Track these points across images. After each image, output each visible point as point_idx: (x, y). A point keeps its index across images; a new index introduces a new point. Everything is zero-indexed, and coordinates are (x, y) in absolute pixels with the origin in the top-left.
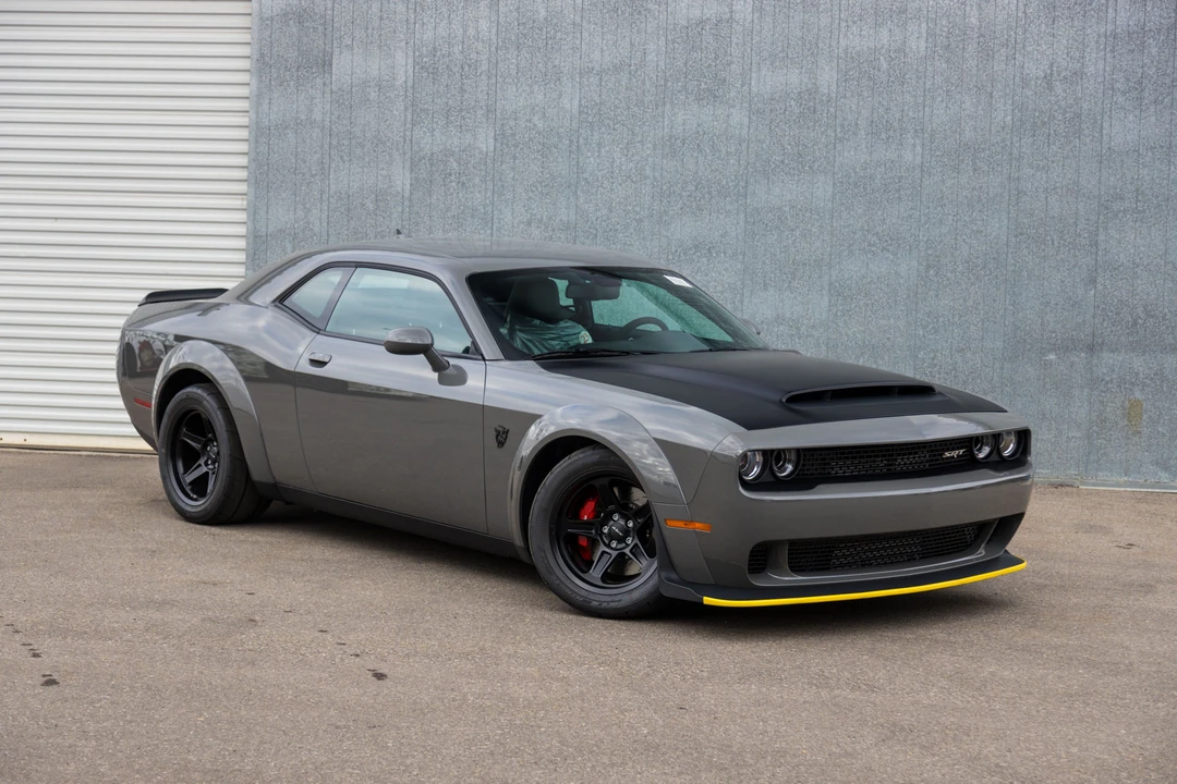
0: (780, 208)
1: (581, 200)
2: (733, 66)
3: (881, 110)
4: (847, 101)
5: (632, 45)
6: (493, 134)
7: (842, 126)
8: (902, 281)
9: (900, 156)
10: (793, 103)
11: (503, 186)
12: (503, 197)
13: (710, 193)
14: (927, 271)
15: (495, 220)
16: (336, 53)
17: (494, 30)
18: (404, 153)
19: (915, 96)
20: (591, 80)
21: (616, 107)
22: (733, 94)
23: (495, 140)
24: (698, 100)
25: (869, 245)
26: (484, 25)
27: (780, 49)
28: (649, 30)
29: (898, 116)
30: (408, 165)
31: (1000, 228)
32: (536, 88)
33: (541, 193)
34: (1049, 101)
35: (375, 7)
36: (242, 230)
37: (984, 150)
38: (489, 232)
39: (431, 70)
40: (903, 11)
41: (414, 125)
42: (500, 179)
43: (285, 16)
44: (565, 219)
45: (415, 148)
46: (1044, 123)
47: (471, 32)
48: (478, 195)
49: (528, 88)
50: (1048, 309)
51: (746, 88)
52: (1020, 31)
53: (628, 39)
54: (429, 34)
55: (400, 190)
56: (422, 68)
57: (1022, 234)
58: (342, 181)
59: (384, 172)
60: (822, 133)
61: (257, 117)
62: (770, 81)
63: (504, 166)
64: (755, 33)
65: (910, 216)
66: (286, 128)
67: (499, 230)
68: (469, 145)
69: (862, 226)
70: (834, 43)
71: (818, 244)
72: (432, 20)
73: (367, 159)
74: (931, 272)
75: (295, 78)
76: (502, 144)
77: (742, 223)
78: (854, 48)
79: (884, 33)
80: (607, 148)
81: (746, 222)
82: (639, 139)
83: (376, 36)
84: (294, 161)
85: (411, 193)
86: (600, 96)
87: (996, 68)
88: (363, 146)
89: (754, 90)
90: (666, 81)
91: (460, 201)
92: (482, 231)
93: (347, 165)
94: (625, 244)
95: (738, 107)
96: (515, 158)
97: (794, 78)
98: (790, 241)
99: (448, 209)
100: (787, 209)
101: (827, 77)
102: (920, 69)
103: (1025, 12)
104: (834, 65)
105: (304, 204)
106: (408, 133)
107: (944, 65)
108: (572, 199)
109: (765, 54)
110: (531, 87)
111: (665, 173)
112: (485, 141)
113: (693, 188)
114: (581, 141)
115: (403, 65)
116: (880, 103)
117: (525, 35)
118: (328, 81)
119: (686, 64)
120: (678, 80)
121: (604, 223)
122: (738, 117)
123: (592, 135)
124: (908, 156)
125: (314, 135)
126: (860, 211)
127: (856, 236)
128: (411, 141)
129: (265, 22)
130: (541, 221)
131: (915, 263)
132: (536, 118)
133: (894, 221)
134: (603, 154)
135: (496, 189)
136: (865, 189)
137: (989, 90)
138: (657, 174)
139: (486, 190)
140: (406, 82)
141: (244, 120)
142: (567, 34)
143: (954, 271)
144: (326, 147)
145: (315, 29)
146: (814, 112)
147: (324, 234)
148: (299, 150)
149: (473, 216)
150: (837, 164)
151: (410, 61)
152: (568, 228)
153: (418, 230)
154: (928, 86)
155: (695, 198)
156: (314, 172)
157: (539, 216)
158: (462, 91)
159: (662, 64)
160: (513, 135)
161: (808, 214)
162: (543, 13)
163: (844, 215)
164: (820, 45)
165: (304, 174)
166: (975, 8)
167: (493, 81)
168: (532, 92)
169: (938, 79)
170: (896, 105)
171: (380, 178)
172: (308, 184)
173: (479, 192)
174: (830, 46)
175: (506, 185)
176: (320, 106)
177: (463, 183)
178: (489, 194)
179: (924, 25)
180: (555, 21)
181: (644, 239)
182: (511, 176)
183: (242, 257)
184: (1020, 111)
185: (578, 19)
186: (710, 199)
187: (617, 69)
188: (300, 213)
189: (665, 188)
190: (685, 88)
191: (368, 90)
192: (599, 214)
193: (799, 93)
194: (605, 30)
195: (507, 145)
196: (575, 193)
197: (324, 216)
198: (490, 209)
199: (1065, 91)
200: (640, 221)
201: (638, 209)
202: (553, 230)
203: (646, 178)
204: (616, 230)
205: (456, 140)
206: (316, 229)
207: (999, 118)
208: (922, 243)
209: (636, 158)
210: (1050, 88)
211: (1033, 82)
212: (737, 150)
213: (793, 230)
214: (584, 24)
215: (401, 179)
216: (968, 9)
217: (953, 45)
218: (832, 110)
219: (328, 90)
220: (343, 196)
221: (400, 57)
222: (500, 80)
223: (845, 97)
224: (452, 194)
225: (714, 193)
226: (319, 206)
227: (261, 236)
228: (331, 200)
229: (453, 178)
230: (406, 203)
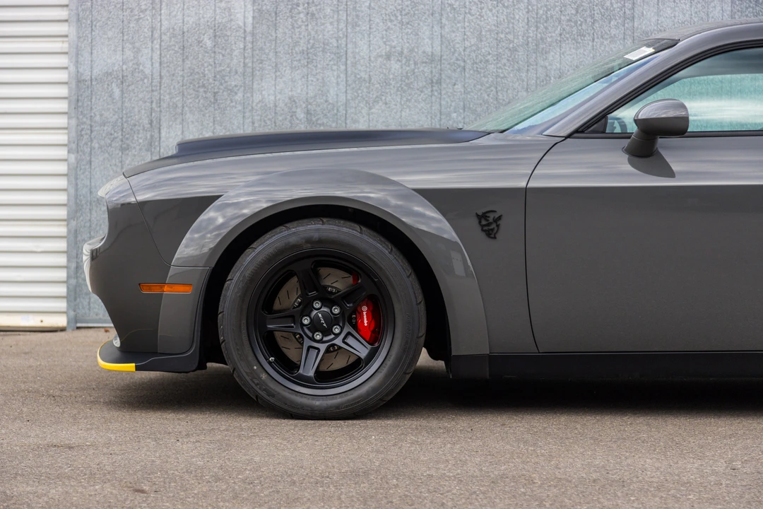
1: (447, 30)
11: (357, 16)
12: (358, 29)
13: (592, 16)
15: (350, 54)
33: (401, 22)
36: (64, 76)
38: (343, 68)
42: (354, 8)
44: (429, 50)
48: (330, 27)
55: (241, 24)
58: (175, 16)
59: (223, 5)
67: (354, 64)
85: (254, 28)
91: (309, 34)
92: (335, 67)
94: (497, 76)
99: (296, 43)
105: (133, 43)
108: (436, 28)
113: (574, 12)
121: (473, 55)
130: (401, 53)
135: (350, 20)
139: (338, 21)
147: (156, 75)
149: (324, 51)
152: (432, 61)
153: (262, 69)
155: (576, 22)
156: (143, 7)
157: (399, 49)
165: (132, 10)
171: (218, 11)
172: (138, 20)
173: (331, 23)
175: (361, 14)
177: (313, 15)
178: (342, 25)
181: (519, 70)
183: (63, 106)
186: (593, 23)
188: (129, 54)
189: (541, 12)
192: (467, 44)
196: (440, 22)
197: (156, 56)
198: (343, 42)
200: (514, 50)
201: (510, 37)
202: (416, 64)
204: (487, 61)
206: (147, 71)
215: (243, 12)
220: (177, 32)
224: (300, 27)
225: (597, 17)
226: (150, 44)
227: (85, 81)
228: (164, 37)
229: (300, 9)
230: (249, 38)
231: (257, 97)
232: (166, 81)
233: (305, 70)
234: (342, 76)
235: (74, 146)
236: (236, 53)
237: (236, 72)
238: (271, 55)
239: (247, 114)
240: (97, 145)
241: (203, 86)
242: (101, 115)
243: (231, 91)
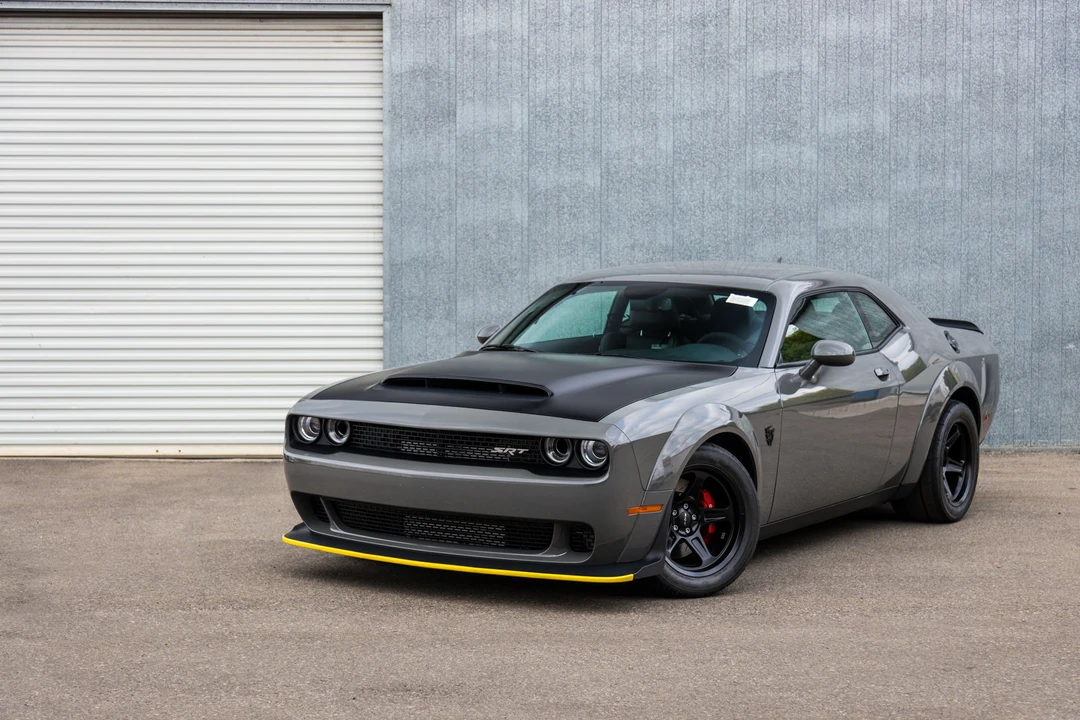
0: (846, 230)
1: (677, 227)
2: (804, 111)
3: (927, 146)
4: (898, 139)
5: (717, 94)
6: (599, 172)
7: (896, 160)
8: (948, 288)
9: (944, 184)
10: (854, 141)
11: (609, 216)
12: (609, 226)
13: (786, 218)
14: (968, 279)
15: (603, 246)
16: (460, 103)
17: (598, 84)
18: (522, 190)
19: (954, 134)
20: (683, 124)
21: (705, 147)
22: (803, 135)
23: (602, 177)
24: (775, 140)
25: (921, 258)
26: (589, 79)
27: (842, 96)
28: (732, 82)
29: (940, 151)
30: (526, 198)
31: (1026, 242)
32: (636, 132)
33: (642, 221)
34: (1064, 137)
35: (493, 65)
36: (378, 260)
37: (1012, 177)
38: (598, 255)
39: (544, 118)
40: (943, 64)
41: (530, 165)
42: (607, 210)
43: (413, 72)
44: (664, 243)
45: (532, 185)
46: (1059, 155)
47: (578, 85)
48: (588, 225)
49: (628, 132)
50: (1067, 307)
51: (814, 129)
52: (1038, 79)
53: (713, 90)
54: (541, 88)
56: (536, 116)
57: (1044, 246)
58: (468, 215)
59: (505, 207)
60: (879, 166)
61: (390, 161)
62: (833, 123)
63: (609, 200)
64: (821, 83)
65: (953, 234)
66: (417, 170)
67: (607, 253)
68: (579, 182)
69: (914, 243)
70: (887, 91)
71: (878, 259)
72: (544, 75)
73: (489, 196)
74: (972, 279)
75: (423, 126)
76: (608, 180)
77: (814, 243)
78: (903, 95)
79: (928, 83)
80: (698, 182)
81: (817, 242)
82: (725, 174)
83: (495, 89)
84: (424, 198)
85: (529, 225)
86: (691, 138)
87: (1019, 110)
88: (485, 185)
89: (821, 130)
90: (747, 124)
91: (572, 230)
92: (592, 255)
93: (472, 200)
95: (809, 145)
96: (619, 192)
97: (856, 121)
98: (855, 257)
99: (562, 237)
100: (851, 230)
101: (882, 120)
102: (958, 111)
103: (1041, 64)
104: (887, 109)
105: (434, 236)
106: (525, 173)
107: (978, 108)
108: (670, 226)
109: (830, 100)
110: (631, 131)
111: (748, 203)
112: (593, 179)
113: (772, 214)
114: (676, 177)
115: (519, 115)
116: (926, 140)
117: (625, 88)
118: (452, 130)
119: (763, 109)
120: (758, 123)
121: (697, 246)
122: (809, 153)
123: (685, 171)
124: (950, 183)
125: (442, 175)
126: (912, 230)
127: (910, 252)
128: (528, 179)
129: (397, 78)
130: (643, 245)
131: (958, 272)
132: (636, 157)
133: (940, 238)
134: (695, 187)
135: (603, 219)
136: (916, 212)
137: (1014, 128)
138: (741, 203)
139: (595, 220)
140: (522, 129)
141: (377, 164)
142: (661, 85)
143: (990, 278)
144: (453, 186)
145: (440, 84)
146: (872, 149)
147: (453, 260)
148: (429, 189)
149: (583, 243)
150: (892, 192)
151: (526, 110)
152: (666, 251)
153: (537, 256)
154: (965, 126)
155: (774, 223)
156: (442, 208)
157: (641, 241)
158: (572, 135)
159: (743, 111)
160: (617, 172)
161: (869, 234)
162: (640, 68)
163: (899, 234)
164: (876, 93)
165: (433, 210)
166: (1001, 61)
167: (599, 126)
168: (632, 136)
169: (973, 120)
170: (939, 142)
171: (501, 212)
172: (438, 218)
173: (589, 222)
174: (884, 93)
175: (611, 215)
176: (447, 151)
177: (575, 215)
178: (598, 223)
179: (960, 75)
180: (651, 75)
182: (616, 207)
183: (379, 283)
184: (1041, 145)
185: (670, 74)
186: (787, 223)
187: (705, 114)
188: (431, 244)
189: (748, 214)
190: (763, 130)
191: (488, 136)
192: (693, 238)
193: (859, 133)
194: (694, 82)
195: (612, 181)
196: (672, 221)
197: (453, 246)
198: (598, 236)
199: (1075, 128)
200: (729, 243)
201: (725, 233)
202: (654, 253)
203: (732, 206)
204: (708, 251)
205: (567, 177)
206: (446, 258)
207: (1024, 151)
208: (964, 256)
209: (724, 189)
210: (1064, 125)
211: (1050, 122)
212: (808, 182)
213: (857, 248)
214: (676, 77)
215: (520, 212)
216: (995, 61)
217: (984, 91)
218: (887, 147)
219: (453, 136)
220: (469, 228)
221: (516, 107)
222: (604, 125)
223: (897, 136)
224: (565, 224)
225: (790, 218)
226: (448, 237)
227: (396, 265)
228: (459, 231)
229: (565, 210)
230: (525, 233)
231: (532, 278)
232: (461, 265)
233: (569, 258)
234: (598, 262)
235: (388, 315)
236: (515, 244)
237: (516, 259)
238: (543, 246)
239: (525, 291)
240: (406, 315)
241: (490, 269)
242: (410, 292)
243: (512, 273)
